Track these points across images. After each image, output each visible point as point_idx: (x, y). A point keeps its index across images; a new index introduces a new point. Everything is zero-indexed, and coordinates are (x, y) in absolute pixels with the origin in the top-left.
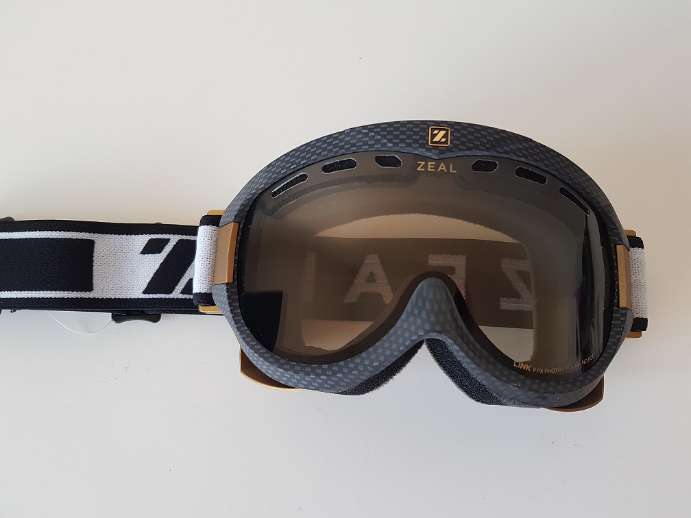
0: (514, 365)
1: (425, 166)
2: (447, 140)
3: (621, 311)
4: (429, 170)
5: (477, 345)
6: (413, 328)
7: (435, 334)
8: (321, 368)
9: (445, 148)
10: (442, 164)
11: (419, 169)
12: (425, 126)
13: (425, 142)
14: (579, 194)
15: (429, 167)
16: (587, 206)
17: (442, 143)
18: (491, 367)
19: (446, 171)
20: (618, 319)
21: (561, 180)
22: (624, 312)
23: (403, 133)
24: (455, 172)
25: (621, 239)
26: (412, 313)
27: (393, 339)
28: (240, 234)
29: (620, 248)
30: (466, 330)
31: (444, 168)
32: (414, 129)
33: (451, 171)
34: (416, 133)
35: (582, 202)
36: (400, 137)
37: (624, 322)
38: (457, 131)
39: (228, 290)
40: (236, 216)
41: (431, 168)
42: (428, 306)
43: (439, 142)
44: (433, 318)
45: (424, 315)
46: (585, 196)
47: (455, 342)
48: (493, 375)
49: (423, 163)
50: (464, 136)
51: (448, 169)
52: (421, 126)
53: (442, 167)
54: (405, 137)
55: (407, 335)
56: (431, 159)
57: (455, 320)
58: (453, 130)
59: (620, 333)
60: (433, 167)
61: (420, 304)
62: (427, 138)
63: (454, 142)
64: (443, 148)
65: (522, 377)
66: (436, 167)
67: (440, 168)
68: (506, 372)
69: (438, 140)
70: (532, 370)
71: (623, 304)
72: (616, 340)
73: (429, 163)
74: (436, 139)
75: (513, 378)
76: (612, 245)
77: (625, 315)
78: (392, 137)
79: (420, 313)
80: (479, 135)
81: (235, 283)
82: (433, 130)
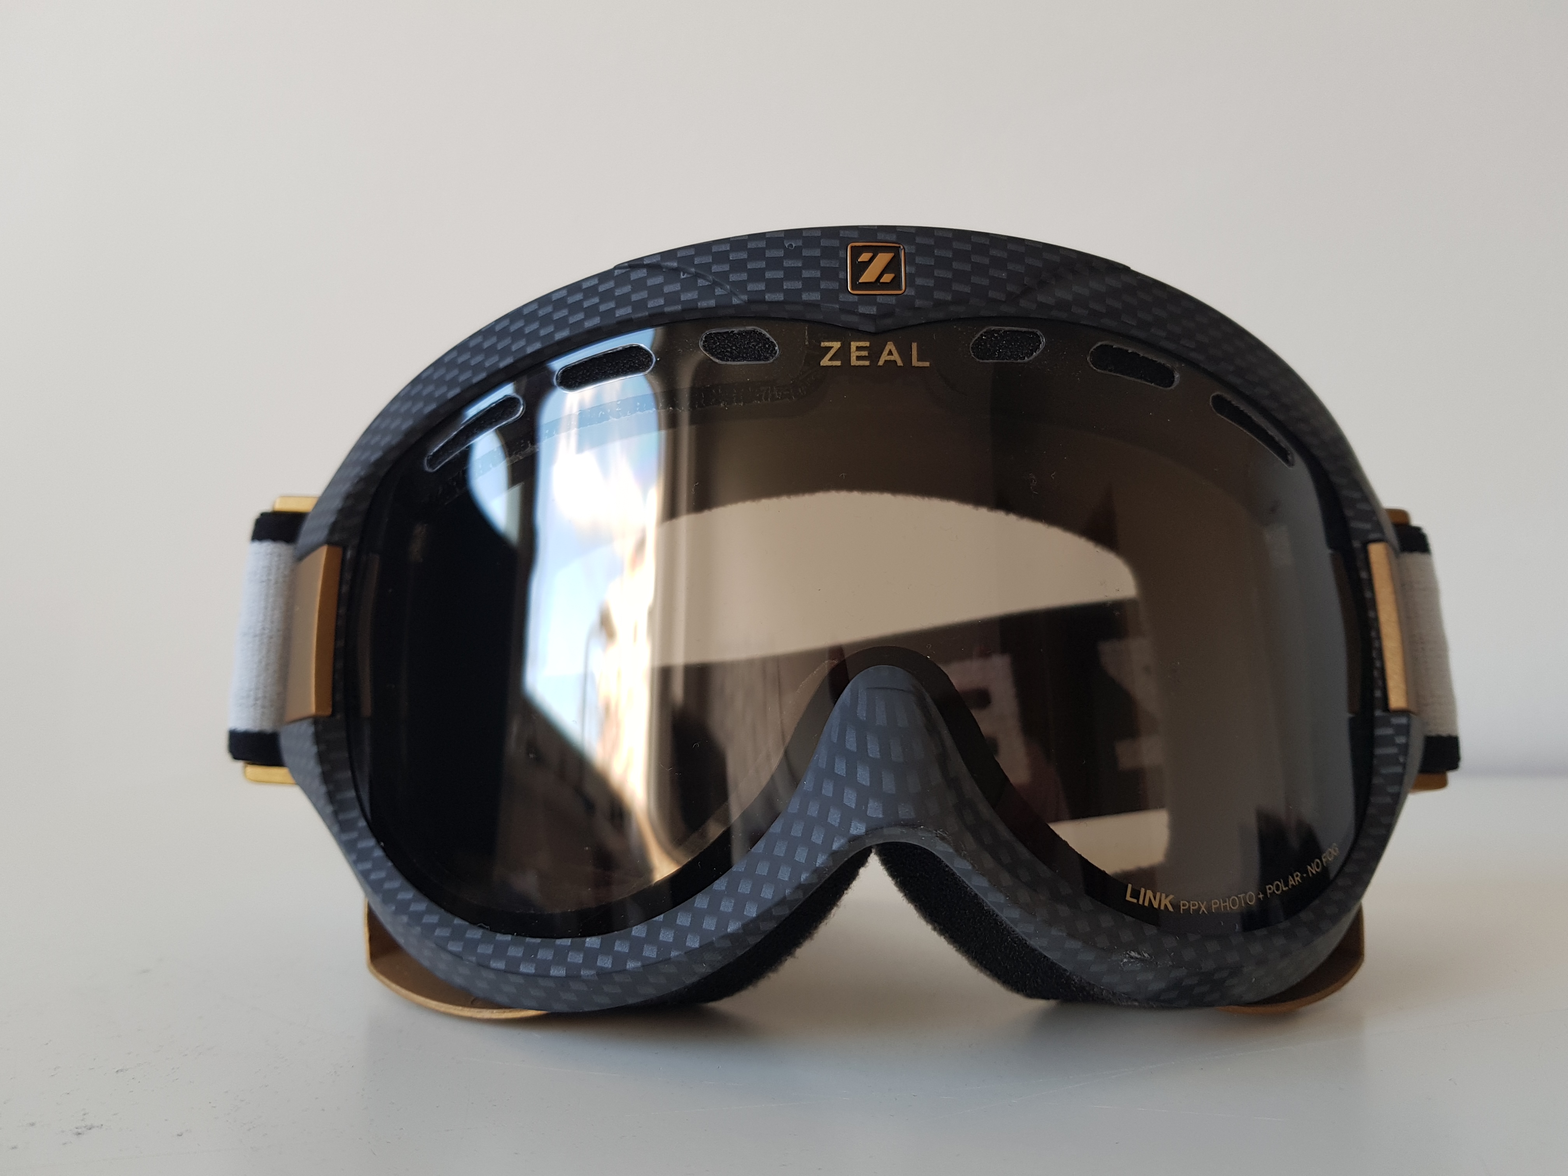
0: (1128, 898)
1: (843, 354)
2: (897, 278)
3: (1395, 721)
4: (854, 362)
5: (1021, 849)
6: (834, 818)
7: (898, 831)
8: (581, 948)
9: (893, 301)
10: (890, 346)
11: (825, 362)
12: (836, 243)
13: (835, 285)
14: (1265, 412)
15: (854, 354)
16: (1284, 443)
17: (885, 286)
18: (1064, 910)
19: (900, 363)
20: (1389, 741)
21: (1214, 376)
22: (1403, 720)
23: (775, 264)
24: (927, 364)
25: (1378, 526)
26: (829, 773)
27: (780, 850)
28: (348, 576)
29: (1377, 553)
30: (985, 810)
31: (896, 357)
32: (805, 253)
33: (915, 363)
34: (812, 263)
35: (1273, 432)
36: (769, 275)
37: (1405, 749)
38: (924, 250)
39: (318, 738)
40: (334, 528)
41: (859, 358)
42: (874, 750)
43: (876, 284)
44: (889, 784)
45: (863, 776)
46: (1281, 417)
47: (958, 850)
48: (1072, 935)
49: (836, 345)
50: (943, 263)
51: (905, 354)
52: (824, 243)
53: (890, 353)
54: (780, 274)
55: (817, 837)
56: (861, 334)
57: (952, 783)
58: (911, 249)
59: (1399, 779)
60: (865, 353)
61: (851, 744)
62: (841, 275)
63: (919, 281)
64: (889, 299)
65: (1150, 931)
66: (874, 354)
67: (884, 357)
68: (1107, 920)
69: (873, 280)
70: (1176, 906)
71: (1397, 699)
72: (1388, 800)
73: (854, 345)
74: (868, 276)
75: (1126, 936)
76: (1356, 544)
77: (1405, 730)
78: (744, 276)
79: (851, 770)
80: (986, 261)
81: (338, 717)
82: (856, 252)
